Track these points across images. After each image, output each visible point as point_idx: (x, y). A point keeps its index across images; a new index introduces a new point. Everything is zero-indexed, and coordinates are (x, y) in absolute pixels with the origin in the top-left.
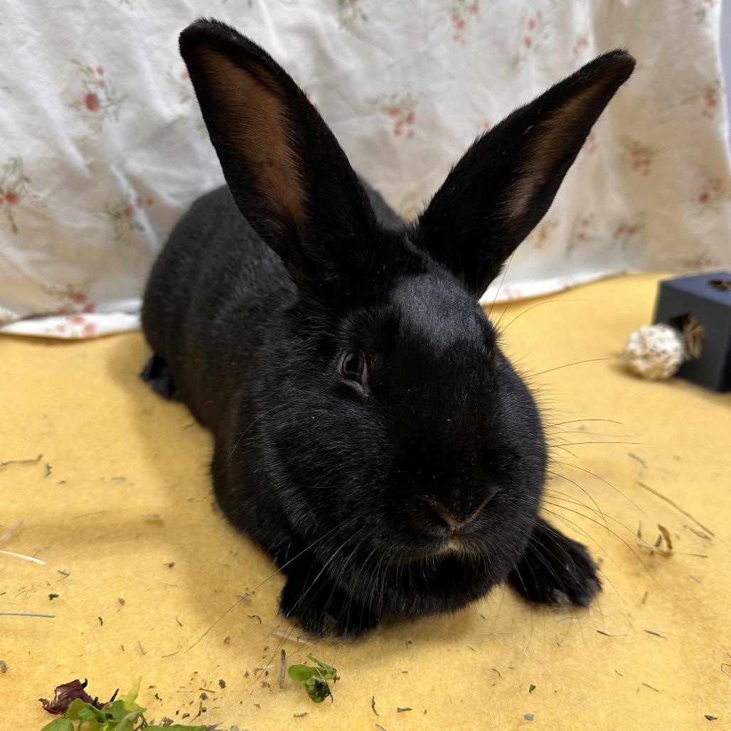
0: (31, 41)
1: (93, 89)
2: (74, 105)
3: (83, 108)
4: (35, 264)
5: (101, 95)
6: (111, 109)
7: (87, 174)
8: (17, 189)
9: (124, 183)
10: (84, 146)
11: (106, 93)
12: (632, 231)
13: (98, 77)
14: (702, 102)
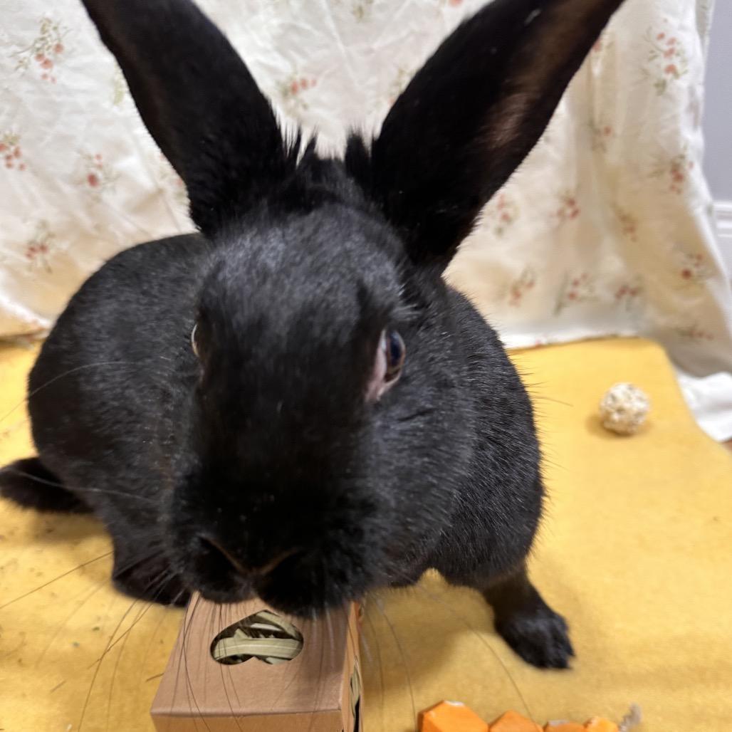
1: (93, 170)
2: (80, 183)
3: (87, 185)
5: (100, 175)
6: (109, 185)
11: (105, 173)
12: (634, 293)
13: (96, 161)
14: (668, 177)
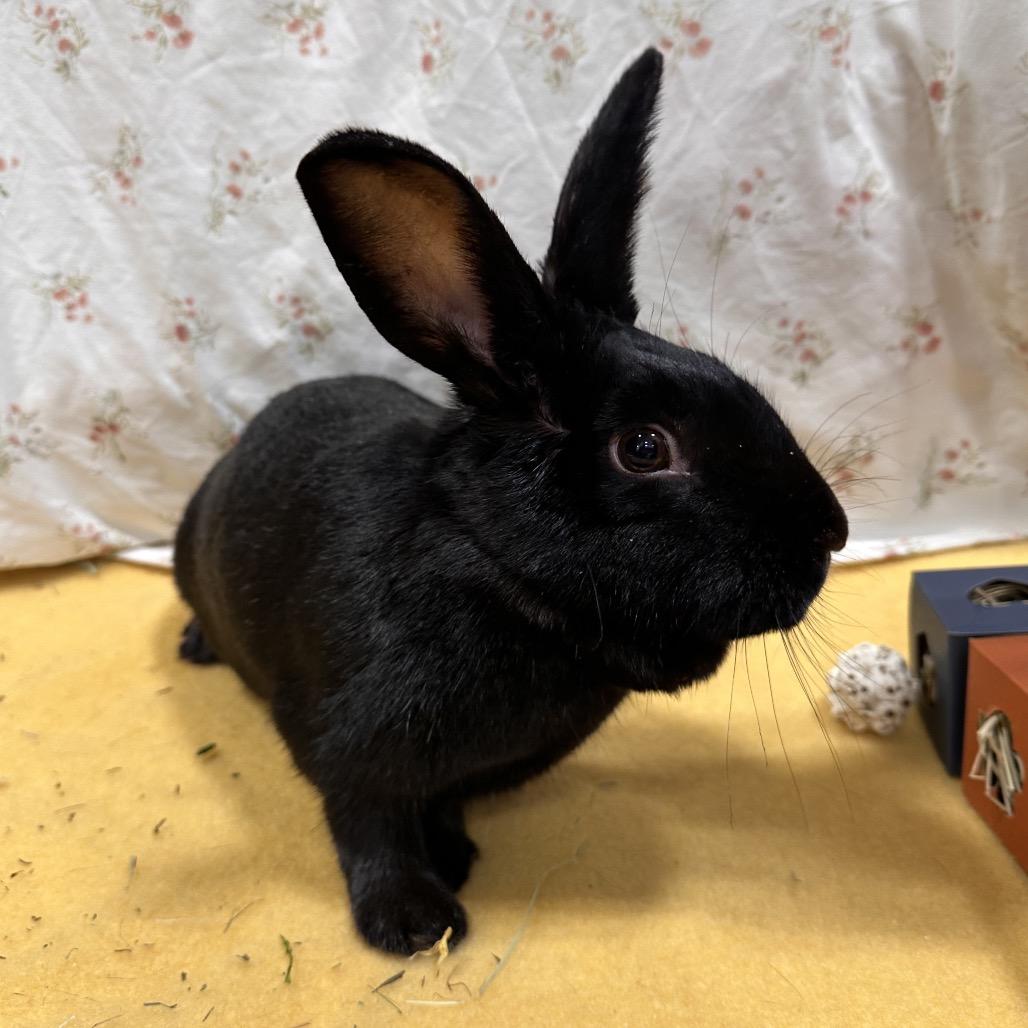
0: (128, 278)
1: (182, 320)
2: (166, 337)
3: (175, 340)
4: (148, 492)
5: (191, 325)
6: (204, 339)
7: (186, 404)
8: (118, 421)
9: (225, 412)
10: (179, 377)
11: (198, 323)
13: (186, 308)
